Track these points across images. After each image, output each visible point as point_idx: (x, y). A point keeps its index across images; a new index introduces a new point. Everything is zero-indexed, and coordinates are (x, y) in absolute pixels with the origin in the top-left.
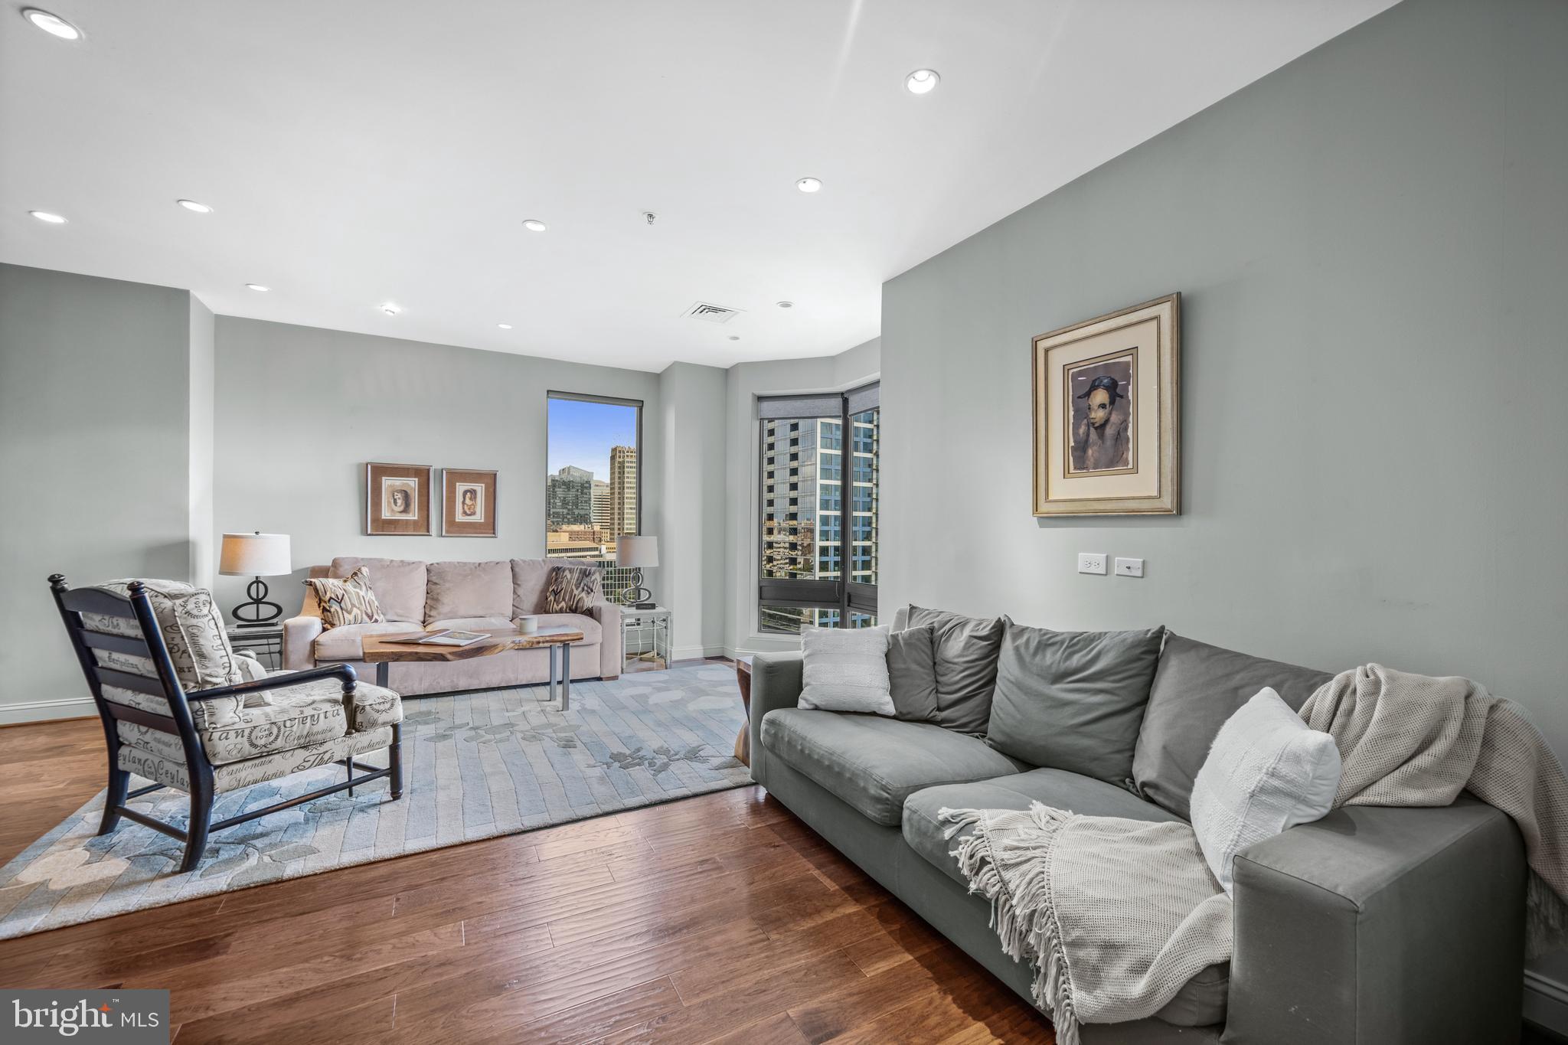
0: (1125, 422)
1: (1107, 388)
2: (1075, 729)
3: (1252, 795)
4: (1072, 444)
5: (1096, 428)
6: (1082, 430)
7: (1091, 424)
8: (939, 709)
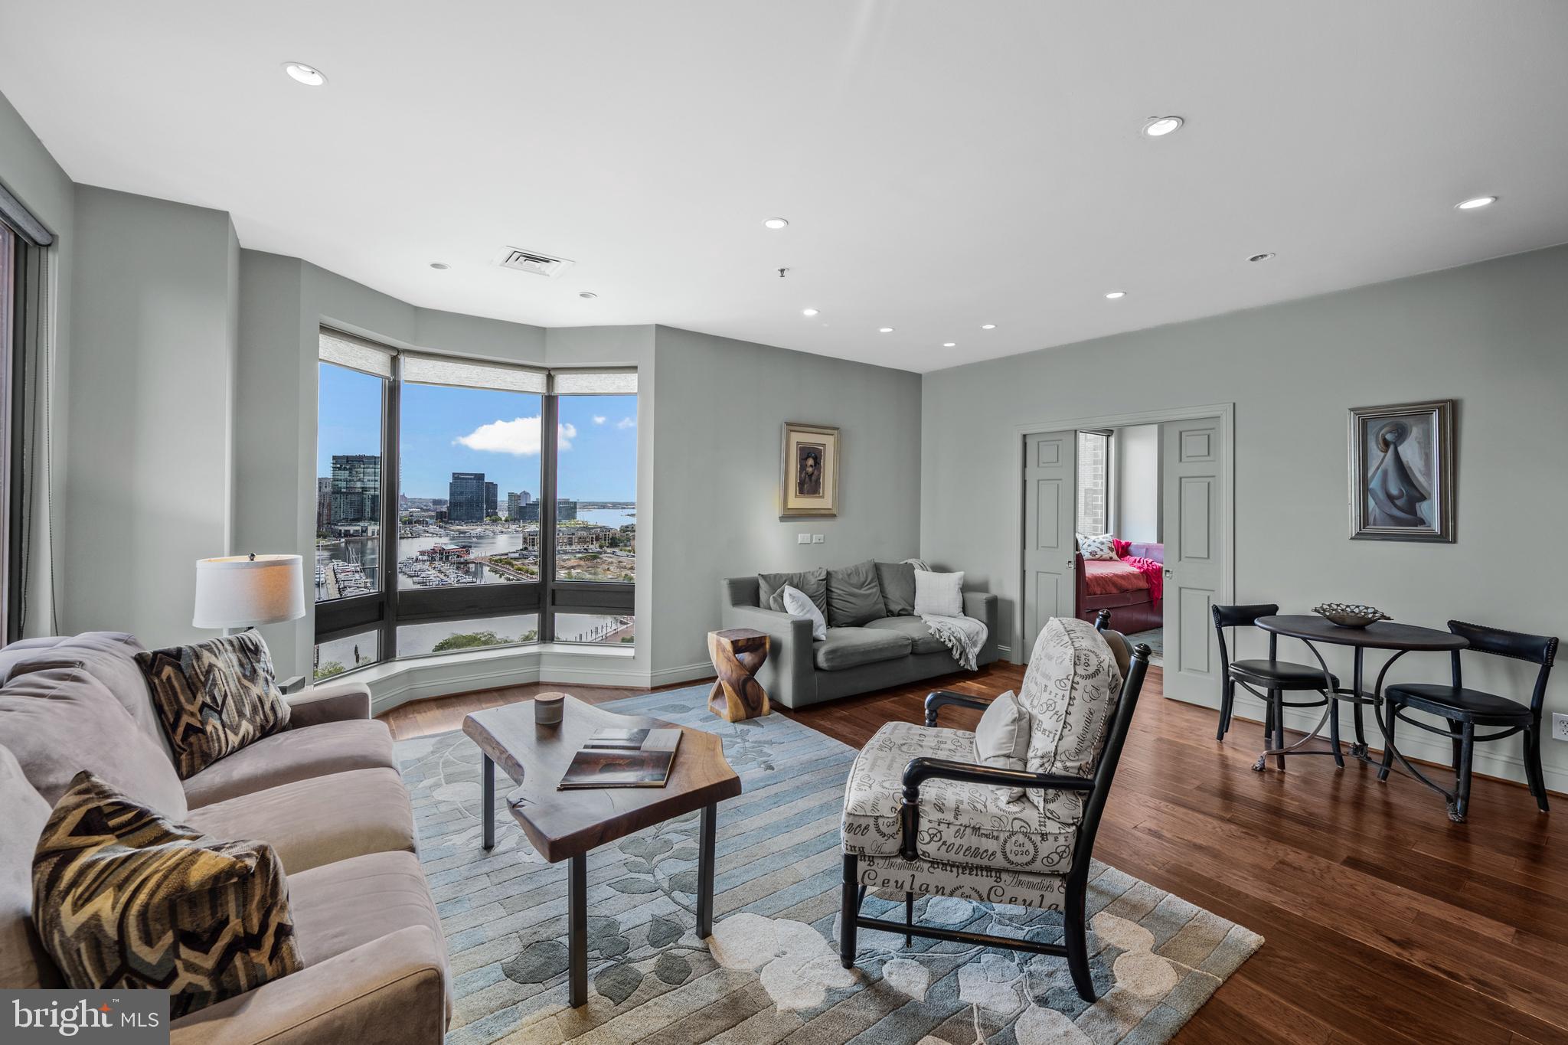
1: (813, 459)
4: (799, 482)
5: (808, 476)
6: (803, 476)
7: (806, 473)
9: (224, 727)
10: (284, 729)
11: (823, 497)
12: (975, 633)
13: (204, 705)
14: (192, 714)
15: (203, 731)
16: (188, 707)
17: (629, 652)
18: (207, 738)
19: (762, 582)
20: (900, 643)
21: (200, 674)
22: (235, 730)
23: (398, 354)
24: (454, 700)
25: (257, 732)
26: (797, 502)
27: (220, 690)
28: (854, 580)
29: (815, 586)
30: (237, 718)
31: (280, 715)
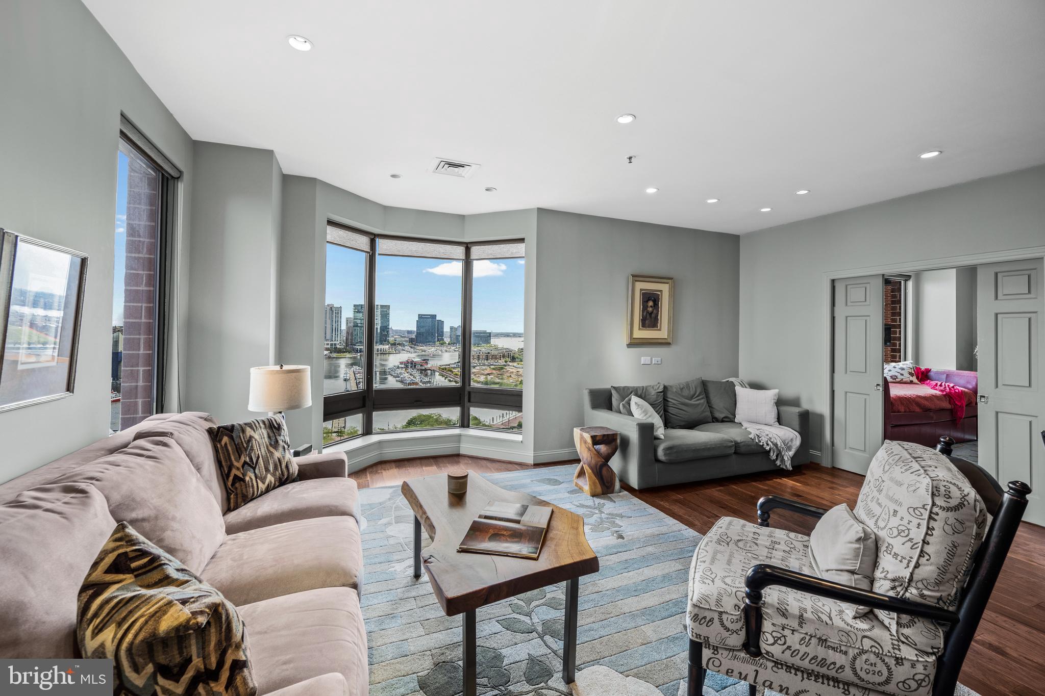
0: (658, 313)
4: (641, 318)
5: (649, 314)
7: (647, 312)
9: (256, 478)
10: (294, 481)
11: (660, 330)
12: (790, 439)
13: (245, 463)
14: (238, 469)
15: (243, 480)
16: (236, 464)
17: (519, 438)
18: (246, 485)
19: (613, 392)
20: (725, 445)
21: (244, 442)
22: (263, 480)
23: (375, 237)
24: (406, 463)
25: (277, 482)
26: (640, 334)
27: (255, 454)
28: (686, 393)
29: (655, 396)
30: (264, 472)
31: (291, 471)
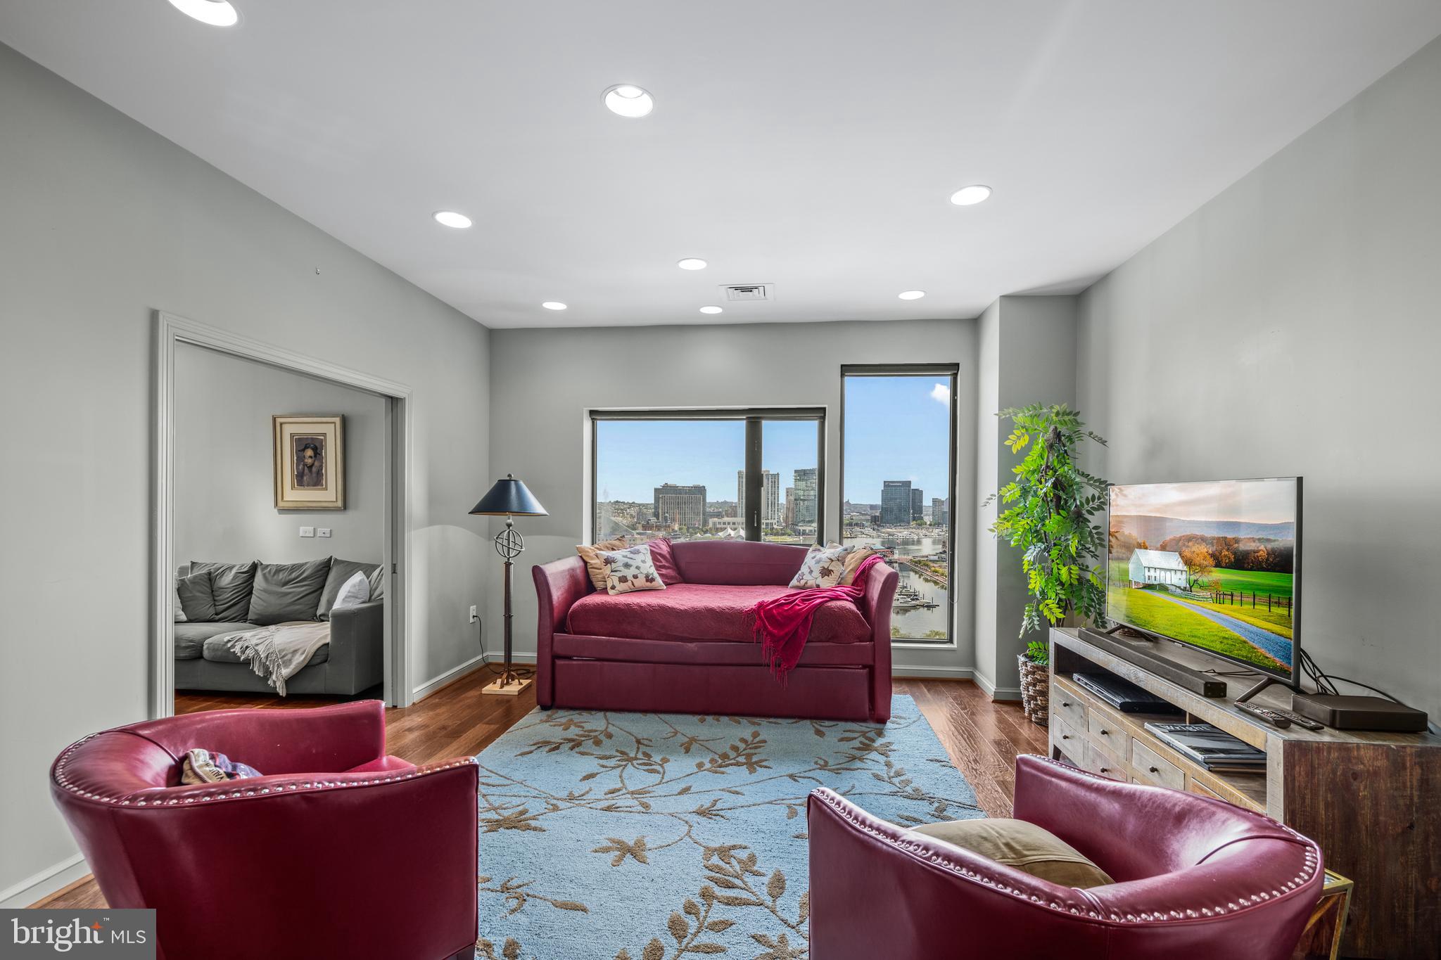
0: (321, 466)
1: (313, 449)
2: (293, 603)
3: (343, 600)
4: (296, 473)
5: (308, 467)
6: (301, 467)
7: (305, 465)
8: (217, 614)
11: (324, 489)
